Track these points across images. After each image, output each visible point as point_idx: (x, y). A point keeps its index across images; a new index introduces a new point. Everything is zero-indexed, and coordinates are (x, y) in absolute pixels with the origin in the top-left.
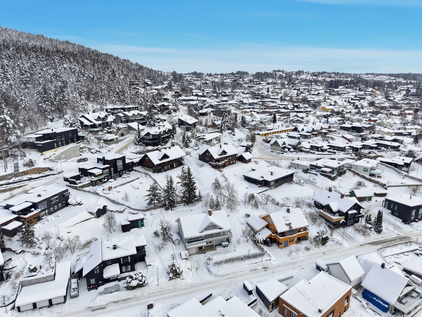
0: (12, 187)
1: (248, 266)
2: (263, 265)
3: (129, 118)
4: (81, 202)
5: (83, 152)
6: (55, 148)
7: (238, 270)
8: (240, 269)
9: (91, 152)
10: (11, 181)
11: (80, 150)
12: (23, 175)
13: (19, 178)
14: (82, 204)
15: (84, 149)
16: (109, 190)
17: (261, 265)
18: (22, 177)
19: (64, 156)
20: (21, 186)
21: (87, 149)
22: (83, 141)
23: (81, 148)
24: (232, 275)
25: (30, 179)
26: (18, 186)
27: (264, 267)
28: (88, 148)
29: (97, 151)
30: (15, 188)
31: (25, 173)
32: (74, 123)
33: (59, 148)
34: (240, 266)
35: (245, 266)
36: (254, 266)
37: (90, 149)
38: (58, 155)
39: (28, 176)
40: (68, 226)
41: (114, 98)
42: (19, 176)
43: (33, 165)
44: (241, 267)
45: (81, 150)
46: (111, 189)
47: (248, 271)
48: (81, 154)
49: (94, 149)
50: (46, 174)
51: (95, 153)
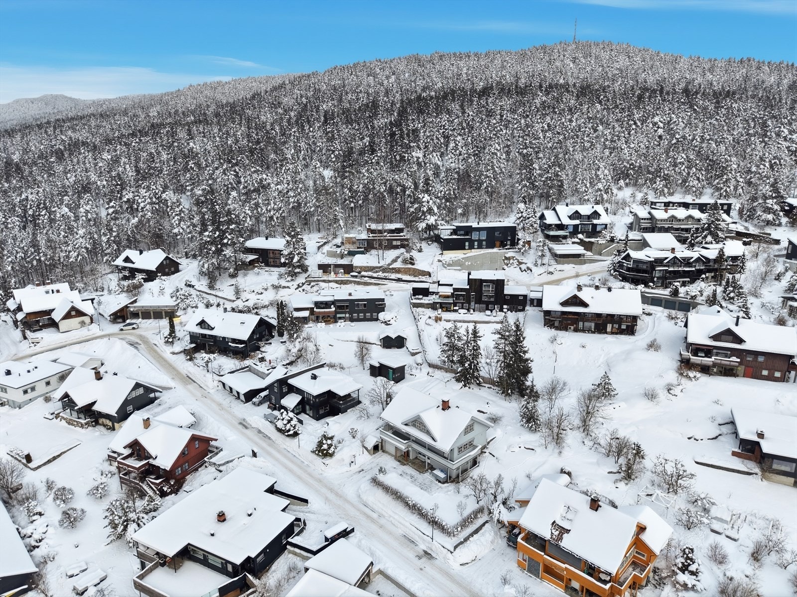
0: (368, 281)
1: (408, 524)
2: (430, 546)
3: (656, 224)
4: (389, 321)
5: (509, 265)
6: (465, 249)
7: (390, 516)
8: (394, 518)
9: (520, 268)
10: (375, 275)
11: (504, 260)
12: (393, 272)
13: (386, 274)
14: (389, 324)
15: (511, 261)
16: (436, 321)
17: (427, 545)
18: (390, 274)
19: (470, 263)
20: (379, 284)
21: (516, 261)
22: (513, 249)
23: (506, 258)
24: (375, 516)
25: (399, 280)
26: (375, 282)
27: (429, 552)
28: (518, 261)
29: (528, 268)
30: (371, 284)
31: (398, 271)
32: (528, 218)
33: (473, 250)
34: (396, 513)
35: (403, 522)
36: (415, 535)
37: (520, 263)
38: (459, 260)
39: (399, 276)
40: (339, 339)
41: (696, 182)
42: (388, 272)
43: (413, 264)
44: (396, 517)
45: (506, 261)
46: (440, 320)
47: (402, 532)
48: (505, 267)
49: (526, 264)
50: (421, 280)
51: (525, 270)
